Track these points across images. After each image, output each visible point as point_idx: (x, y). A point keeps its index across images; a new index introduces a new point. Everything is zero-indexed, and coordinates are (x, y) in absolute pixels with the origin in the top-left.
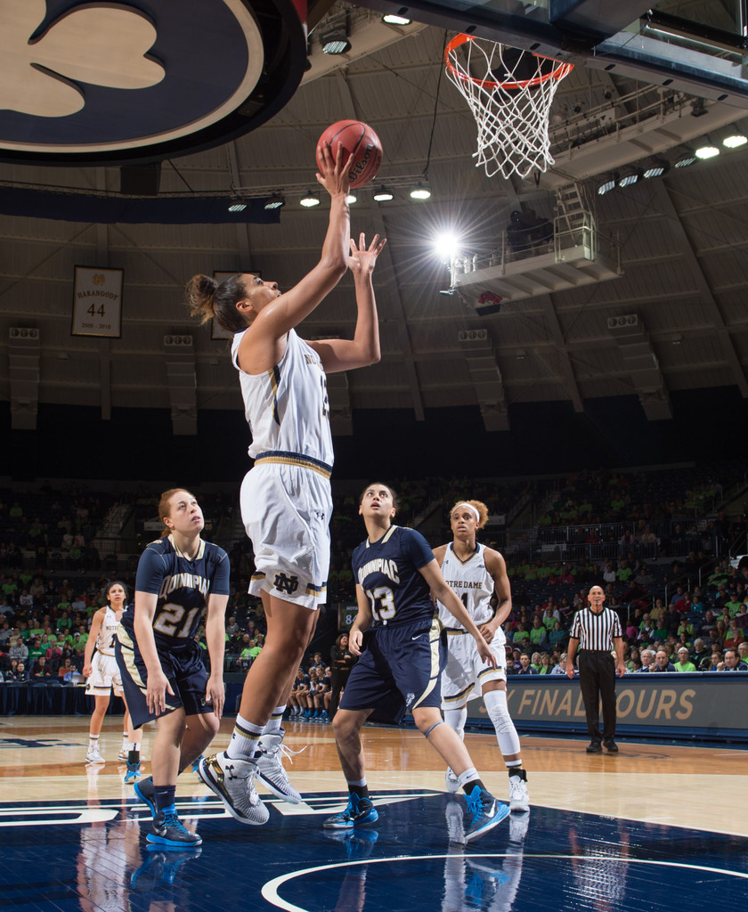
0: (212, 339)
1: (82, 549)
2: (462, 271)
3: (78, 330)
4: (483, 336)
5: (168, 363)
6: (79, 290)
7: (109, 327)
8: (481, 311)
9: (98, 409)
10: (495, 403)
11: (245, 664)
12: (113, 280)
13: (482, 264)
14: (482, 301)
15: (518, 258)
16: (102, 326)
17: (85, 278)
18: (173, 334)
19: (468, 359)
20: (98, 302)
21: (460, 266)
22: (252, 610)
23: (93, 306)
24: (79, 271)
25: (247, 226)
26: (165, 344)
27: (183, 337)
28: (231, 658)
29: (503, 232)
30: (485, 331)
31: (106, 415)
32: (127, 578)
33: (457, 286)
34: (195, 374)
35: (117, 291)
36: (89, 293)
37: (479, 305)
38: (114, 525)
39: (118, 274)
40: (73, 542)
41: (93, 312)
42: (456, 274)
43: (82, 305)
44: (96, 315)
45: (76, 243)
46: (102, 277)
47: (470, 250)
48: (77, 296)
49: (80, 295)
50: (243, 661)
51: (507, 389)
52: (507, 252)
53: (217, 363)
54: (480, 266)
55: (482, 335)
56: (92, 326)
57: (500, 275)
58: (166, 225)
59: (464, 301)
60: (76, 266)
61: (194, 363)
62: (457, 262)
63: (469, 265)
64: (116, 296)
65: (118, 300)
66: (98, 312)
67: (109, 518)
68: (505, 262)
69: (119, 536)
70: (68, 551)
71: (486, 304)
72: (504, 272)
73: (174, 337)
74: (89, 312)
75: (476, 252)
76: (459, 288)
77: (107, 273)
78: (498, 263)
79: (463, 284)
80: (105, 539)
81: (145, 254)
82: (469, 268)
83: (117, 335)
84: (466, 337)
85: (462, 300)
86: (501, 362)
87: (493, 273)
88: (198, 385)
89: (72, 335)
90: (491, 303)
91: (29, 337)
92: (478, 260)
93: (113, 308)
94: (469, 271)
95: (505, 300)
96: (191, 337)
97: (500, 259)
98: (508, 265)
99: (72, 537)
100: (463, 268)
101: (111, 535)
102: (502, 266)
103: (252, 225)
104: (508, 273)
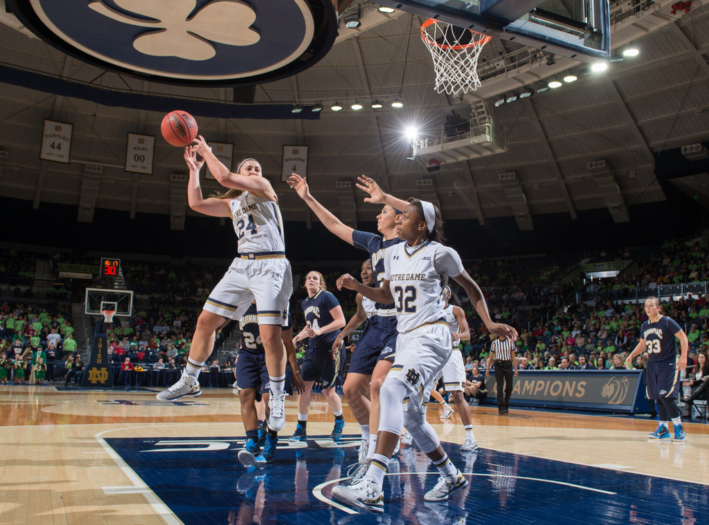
0: (281, 182)
2: (419, 147)
8: (429, 169)
14: (430, 164)
15: (450, 141)
19: (421, 195)
21: (418, 144)
25: (302, 121)
30: (431, 180)
33: (416, 155)
37: (428, 166)
39: (231, 146)
42: (416, 149)
45: (208, 129)
47: (424, 135)
53: (284, 195)
54: (429, 145)
55: (429, 182)
57: (440, 150)
58: (257, 120)
59: (421, 164)
62: (416, 142)
63: (423, 144)
64: (229, 158)
65: (230, 160)
68: (443, 143)
71: (432, 166)
72: (442, 148)
75: (427, 137)
76: (418, 157)
78: (440, 143)
79: (420, 154)
81: (246, 135)
84: (420, 183)
85: (419, 163)
86: (439, 197)
87: (436, 149)
90: (435, 165)
91: (181, 180)
92: (428, 141)
94: (423, 147)
95: (443, 163)
97: (440, 141)
98: (445, 144)
102: (441, 145)
103: (304, 120)
104: (445, 149)
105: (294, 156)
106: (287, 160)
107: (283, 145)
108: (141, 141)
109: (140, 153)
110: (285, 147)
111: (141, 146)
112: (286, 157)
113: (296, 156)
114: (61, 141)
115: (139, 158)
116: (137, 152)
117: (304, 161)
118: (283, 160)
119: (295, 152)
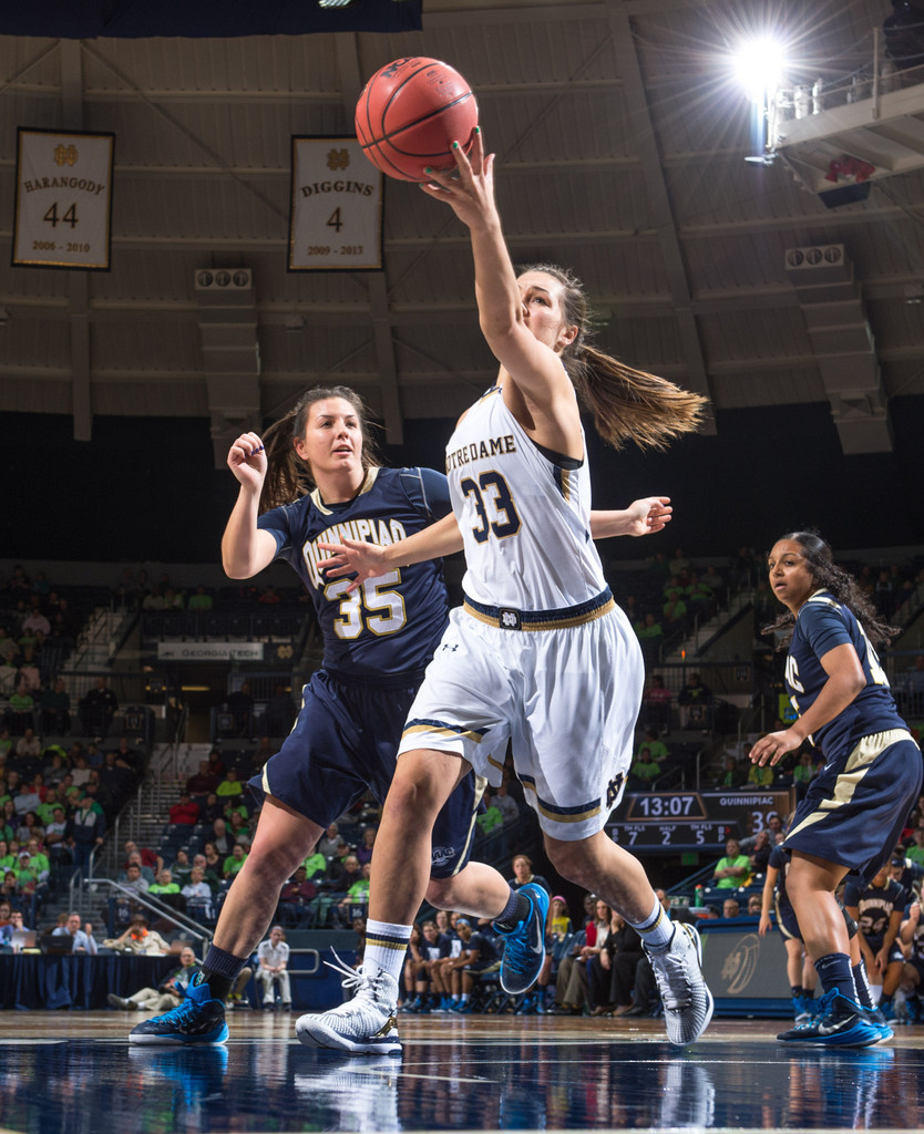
0: (289, 271)
1: (35, 694)
2: (789, 114)
3: (26, 254)
4: (836, 259)
5: (202, 325)
6: (25, 176)
7: (87, 248)
8: (832, 199)
9: (66, 421)
10: (861, 396)
11: (357, 913)
12: (93, 157)
13: (831, 101)
14: (833, 177)
15: (905, 85)
16: (72, 247)
17: (39, 153)
18: (214, 267)
19: (803, 306)
20: (64, 198)
21: (787, 104)
22: (372, 811)
23: (55, 207)
24: (26, 138)
25: (357, 39)
26: (198, 286)
27: (232, 272)
28: (328, 900)
29: (876, 31)
30: (841, 247)
31: (83, 432)
32: (124, 751)
33: (780, 145)
34: (257, 346)
35: (102, 177)
36: (46, 181)
37: (825, 184)
38: (100, 649)
39: (104, 144)
40: (17, 681)
41: (55, 220)
42: (778, 121)
43: (33, 206)
44: (60, 224)
45: (20, 85)
46: (72, 149)
47: (807, 72)
48: (23, 189)
49: (29, 186)
50: (352, 906)
51: (885, 368)
52: (884, 71)
53: (300, 323)
54: (827, 104)
55: (833, 257)
56: (52, 246)
57: (869, 119)
58: (195, 40)
59: (796, 178)
60: (20, 129)
61: (254, 325)
62: (780, 96)
63: (805, 101)
64: (100, 188)
65: (104, 193)
66: (65, 220)
67: (90, 635)
68: (880, 93)
69: (108, 670)
70: (7, 699)
71: (841, 183)
72: (878, 113)
73: (214, 272)
74: (46, 219)
75: (821, 75)
76: (785, 151)
77: (82, 143)
78: (866, 94)
79: (793, 141)
80: (80, 674)
81: (157, 106)
82: (805, 107)
83: (103, 264)
84: (800, 261)
85: (791, 174)
86: (872, 310)
87: (855, 116)
88: (263, 370)
89: (13, 265)
90: (852, 179)
92: (824, 90)
93: (94, 210)
94: (805, 114)
95: (879, 173)
96: (248, 272)
97: (869, 86)
98: (886, 98)
99: (15, 671)
100: (793, 109)
101: (91, 668)
102: (872, 102)
103: (367, 36)
104: (887, 114)
105: (334, 177)
106: (307, 192)
107: (294, 137)
110: (300, 144)
112: (305, 177)
113: (341, 175)
117: (369, 191)
118: (292, 191)
119: (339, 161)
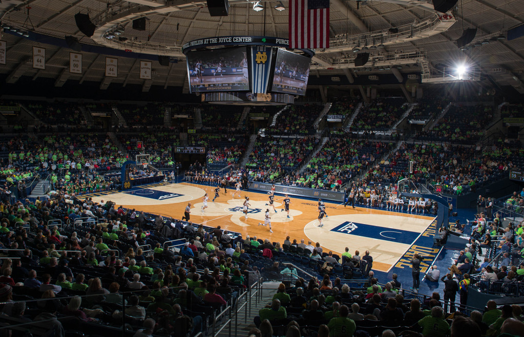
43: (108, 68)
105: (145, 67)
108: (76, 57)
109: (76, 63)
111: (76, 59)
114: (41, 58)
115: (76, 66)
116: (75, 62)
119: (146, 65)
